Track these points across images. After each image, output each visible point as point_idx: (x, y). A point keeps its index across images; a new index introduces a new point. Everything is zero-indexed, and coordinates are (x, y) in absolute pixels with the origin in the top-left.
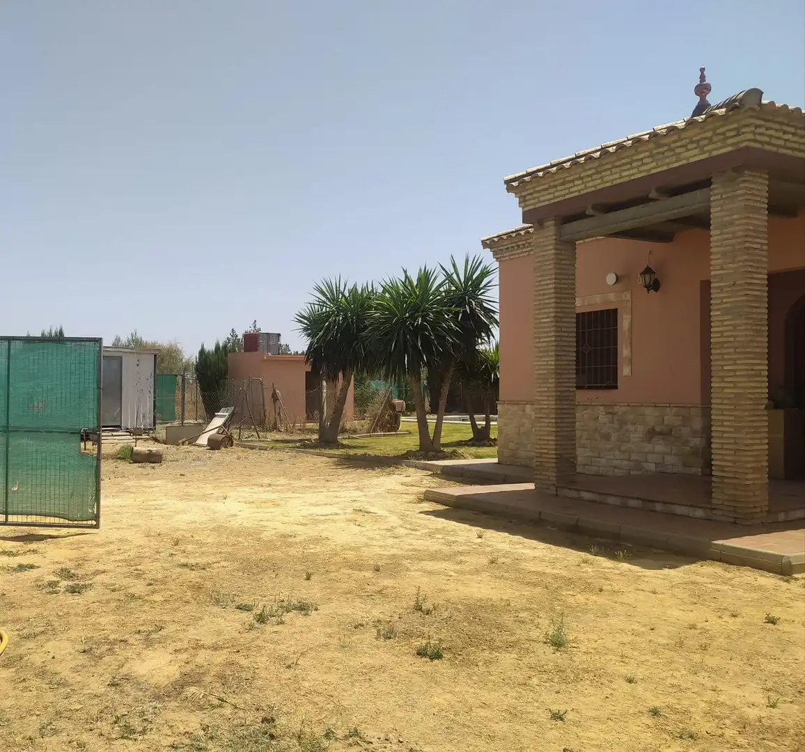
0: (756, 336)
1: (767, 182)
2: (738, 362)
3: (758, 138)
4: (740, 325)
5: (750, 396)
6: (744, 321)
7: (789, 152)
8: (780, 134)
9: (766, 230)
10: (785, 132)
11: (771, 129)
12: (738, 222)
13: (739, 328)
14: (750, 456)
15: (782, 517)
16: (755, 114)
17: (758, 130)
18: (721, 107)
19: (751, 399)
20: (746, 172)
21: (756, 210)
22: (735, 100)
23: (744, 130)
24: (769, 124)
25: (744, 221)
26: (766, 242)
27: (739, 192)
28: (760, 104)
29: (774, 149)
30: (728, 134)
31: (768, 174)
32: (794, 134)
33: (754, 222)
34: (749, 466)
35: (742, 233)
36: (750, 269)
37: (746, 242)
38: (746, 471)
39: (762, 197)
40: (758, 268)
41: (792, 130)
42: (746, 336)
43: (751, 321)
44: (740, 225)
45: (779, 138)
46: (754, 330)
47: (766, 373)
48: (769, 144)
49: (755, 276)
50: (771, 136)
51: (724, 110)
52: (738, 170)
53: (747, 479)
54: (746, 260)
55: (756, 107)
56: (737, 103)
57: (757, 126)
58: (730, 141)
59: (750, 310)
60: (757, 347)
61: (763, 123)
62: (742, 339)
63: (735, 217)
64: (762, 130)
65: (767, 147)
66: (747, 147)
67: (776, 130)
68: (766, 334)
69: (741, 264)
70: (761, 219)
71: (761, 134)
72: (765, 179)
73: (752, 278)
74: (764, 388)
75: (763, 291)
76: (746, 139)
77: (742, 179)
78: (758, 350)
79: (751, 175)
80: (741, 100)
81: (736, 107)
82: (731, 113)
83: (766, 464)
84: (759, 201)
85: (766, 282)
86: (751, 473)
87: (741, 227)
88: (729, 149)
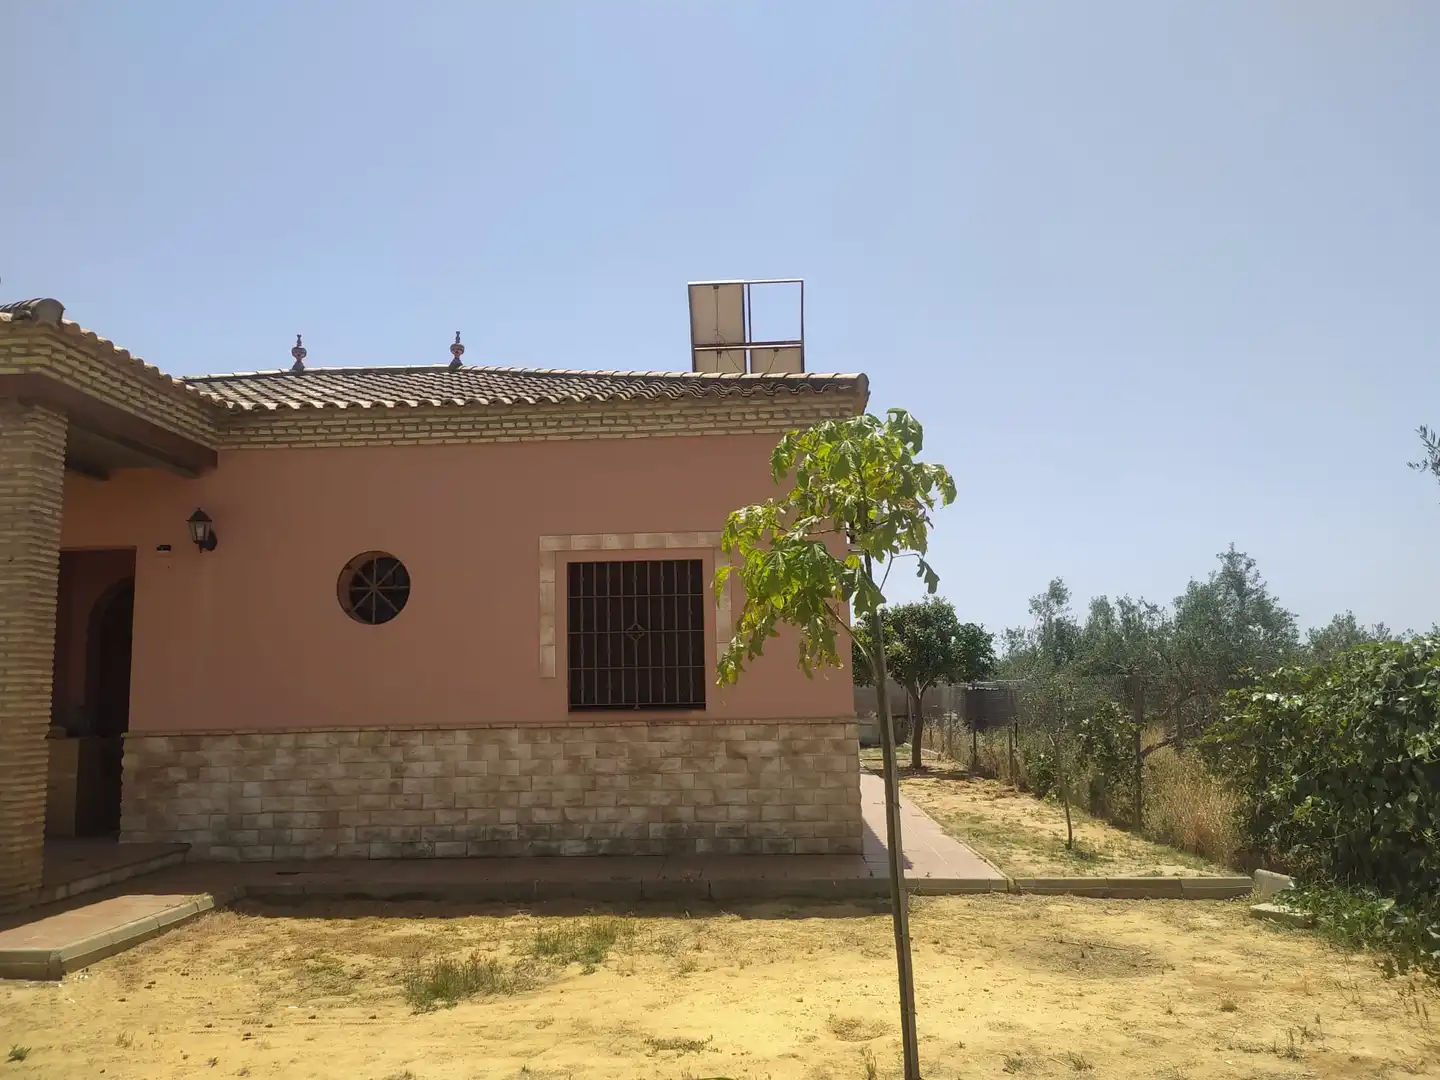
0: (37, 636)
1: (66, 428)
2: (9, 673)
3: (55, 365)
4: (14, 619)
5: (25, 722)
6: (22, 614)
7: (97, 395)
8: (85, 369)
9: (61, 491)
10: (92, 368)
11: (74, 359)
12: (21, 474)
13: (13, 623)
14: (17, 810)
15: (61, 893)
16: (50, 333)
17: (57, 356)
18: (8, 311)
19: (23, 726)
20: (37, 407)
21: (49, 462)
22: (26, 307)
23: (37, 350)
24: (72, 352)
25: (30, 474)
26: (60, 507)
27: (26, 433)
28: (59, 322)
29: (77, 386)
30: (14, 350)
31: (67, 416)
32: (104, 374)
33: (46, 478)
34: (17, 823)
35: (26, 490)
36: (34, 541)
37: (31, 503)
38: (10, 832)
39: (58, 446)
40: (46, 540)
41: (102, 368)
42: (24, 634)
43: (31, 615)
44: (22, 478)
45: (84, 373)
46: (35, 628)
47: (51, 689)
48: (70, 376)
49: (43, 552)
50: (73, 369)
51: (10, 315)
52: (27, 402)
53: (12, 845)
54: (29, 529)
55: (55, 324)
56: (28, 312)
57: (55, 350)
58: (17, 360)
59: (33, 600)
60: (38, 651)
61: (63, 348)
62: (18, 639)
63: (17, 466)
64: (62, 357)
65: (67, 381)
66: (39, 375)
67: (81, 362)
68: (54, 633)
69: (22, 533)
70: (56, 475)
71: (60, 362)
72: (65, 423)
73: (38, 554)
74: (46, 709)
75: (53, 574)
76: (37, 363)
77: (31, 416)
78: (38, 656)
79: (43, 414)
80: (34, 310)
81: (25, 317)
82: (19, 322)
83: (43, 818)
84: (54, 451)
85: (58, 563)
86: (18, 835)
87: (25, 482)
88: (15, 371)
